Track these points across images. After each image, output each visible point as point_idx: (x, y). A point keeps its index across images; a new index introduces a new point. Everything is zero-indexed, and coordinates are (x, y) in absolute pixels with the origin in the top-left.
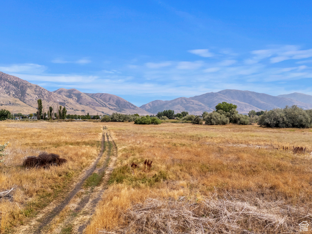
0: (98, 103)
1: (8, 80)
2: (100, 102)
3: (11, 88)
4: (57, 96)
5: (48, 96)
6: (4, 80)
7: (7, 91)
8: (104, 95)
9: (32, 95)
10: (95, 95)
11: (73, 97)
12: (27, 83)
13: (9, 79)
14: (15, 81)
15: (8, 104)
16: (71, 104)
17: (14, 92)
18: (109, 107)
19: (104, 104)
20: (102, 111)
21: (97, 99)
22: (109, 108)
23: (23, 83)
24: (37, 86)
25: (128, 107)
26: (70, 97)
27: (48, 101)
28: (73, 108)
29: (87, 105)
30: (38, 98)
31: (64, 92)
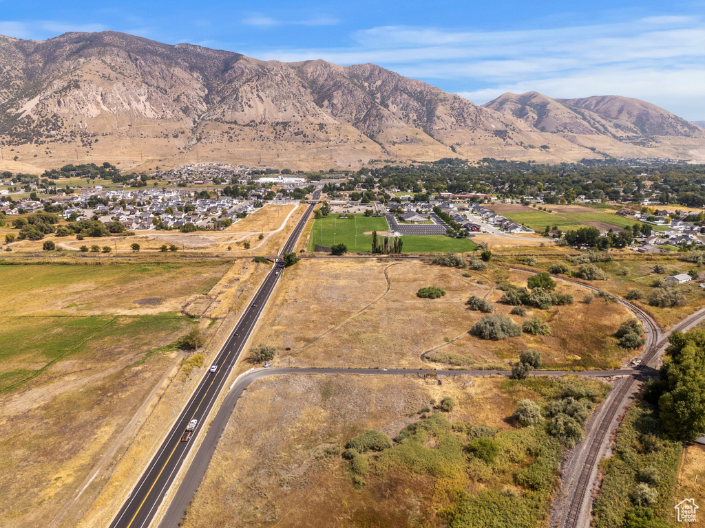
0: (586, 124)
1: (407, 90)
2: (592, 121)
3: (411, 106)
4: (492, 117)
5: (474, 119)
6: (401, 91)
7: (405, 114)
8: (606, 100)
9: (445, 118)
10: (585, 102)
11: (527, 113)
12: (439, 91)
13: (408, 87)
14: (419, 90)
15: (404, 142)
16: (520, 132)
17: (415, 115)
18: (615, 133)
19: (601, 125)
20: (590, 144)
21: (586, 113)
22: (614, 136)
23: (432, 94)
24: (455, 98)
25: (670, 130)
26: (520, 114)
27: (473, 129)
28: (522, 143)
29: (558, 131)
30: (455, 123)
31: (511, 102)
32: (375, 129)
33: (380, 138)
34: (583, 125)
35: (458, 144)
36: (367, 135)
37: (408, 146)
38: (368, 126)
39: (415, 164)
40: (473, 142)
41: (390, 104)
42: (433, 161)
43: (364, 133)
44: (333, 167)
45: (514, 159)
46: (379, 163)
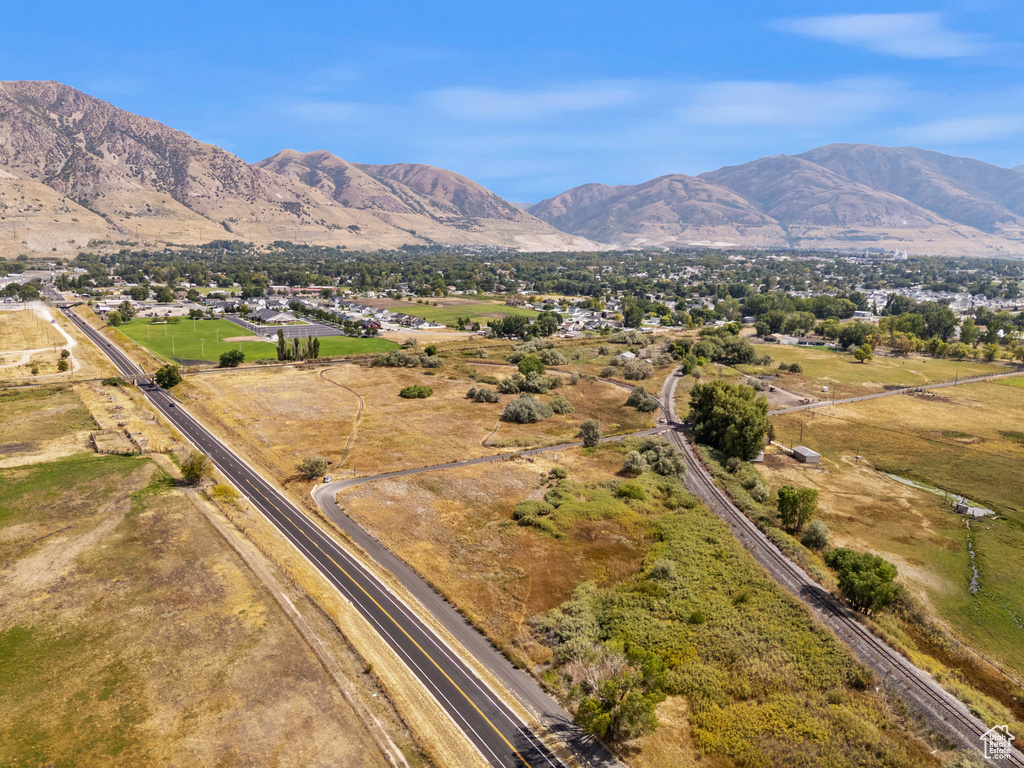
0: (398, 199)
1: (132, 131)
2: (404, 196)
3: (143, 158)
4: (276, 183)
5: (250, 184)
6: (122, 132)
7: (134, 169)
8: (416, 170)
9: (205, 179)
10: (391, 170)
11: (320, 181)
12: (187, 139)
13: (134, 127)
14: (152, 133)
15: (145, 213)
16: (317, 205)
17: (154, 173)
18: (432, 212)
19: (415, 201)
20: (408, 226)
21: (395, 184)
22: (433, 217)
23: (175, 141)
24: (215, 151)
25: (492, 212)
26: (312, 180)
27: (252, 199)
28: (323, 221)
29: (366, 207)
30: (221, 188)
31: (296, 162)
32: (88, 190)
33: (100, 204)
34: (395, 200)
35: (232, 220)
36: (73, 199)
37: (152, 220)
38: (74, 186)
39: (173, 248)
40: (254, 218)
41: (106, 153)
42: (201, 244)
43: (68, 196)
44: (23, 252)
45: (318, 243)
46: (109, 246)
